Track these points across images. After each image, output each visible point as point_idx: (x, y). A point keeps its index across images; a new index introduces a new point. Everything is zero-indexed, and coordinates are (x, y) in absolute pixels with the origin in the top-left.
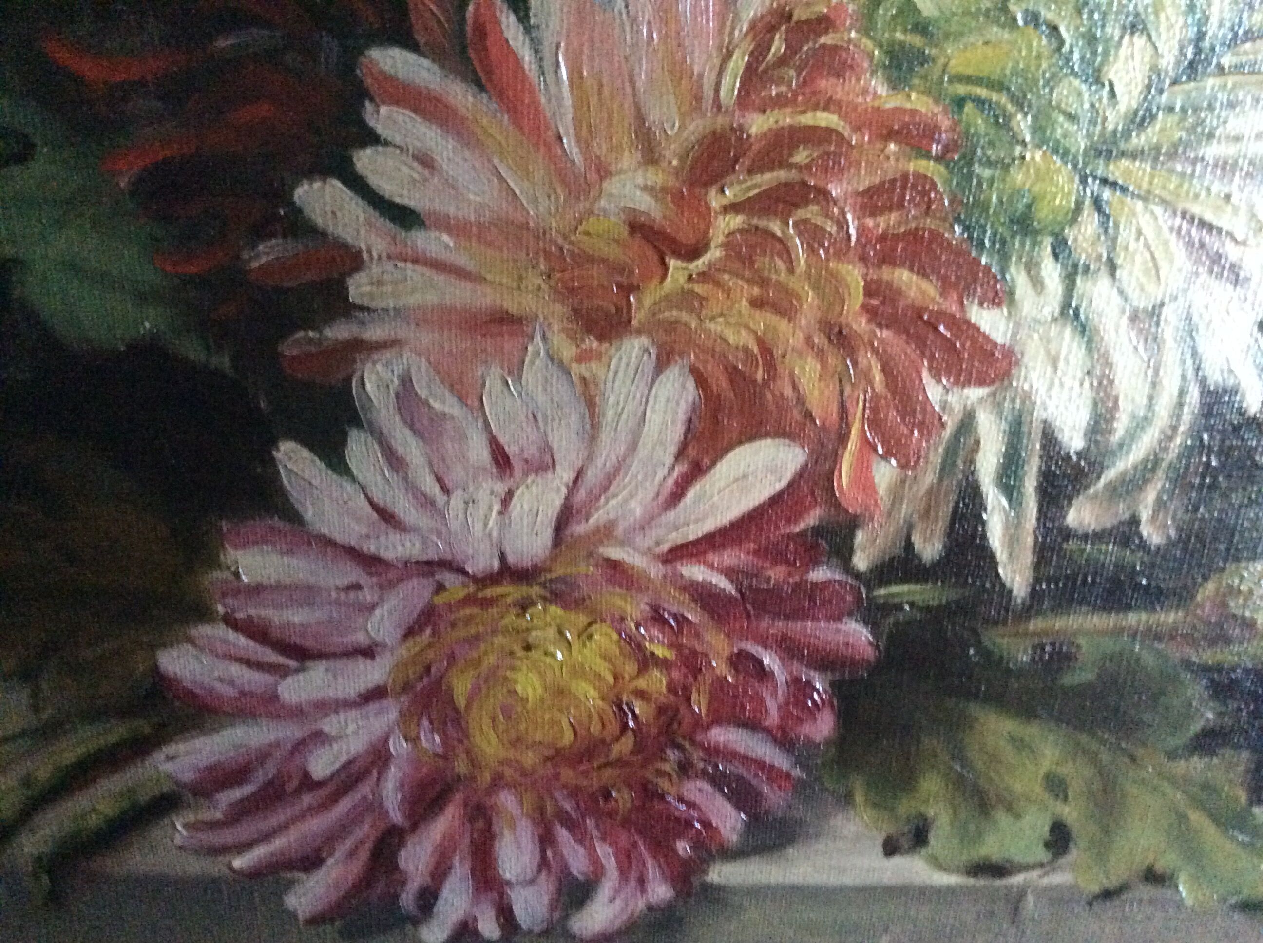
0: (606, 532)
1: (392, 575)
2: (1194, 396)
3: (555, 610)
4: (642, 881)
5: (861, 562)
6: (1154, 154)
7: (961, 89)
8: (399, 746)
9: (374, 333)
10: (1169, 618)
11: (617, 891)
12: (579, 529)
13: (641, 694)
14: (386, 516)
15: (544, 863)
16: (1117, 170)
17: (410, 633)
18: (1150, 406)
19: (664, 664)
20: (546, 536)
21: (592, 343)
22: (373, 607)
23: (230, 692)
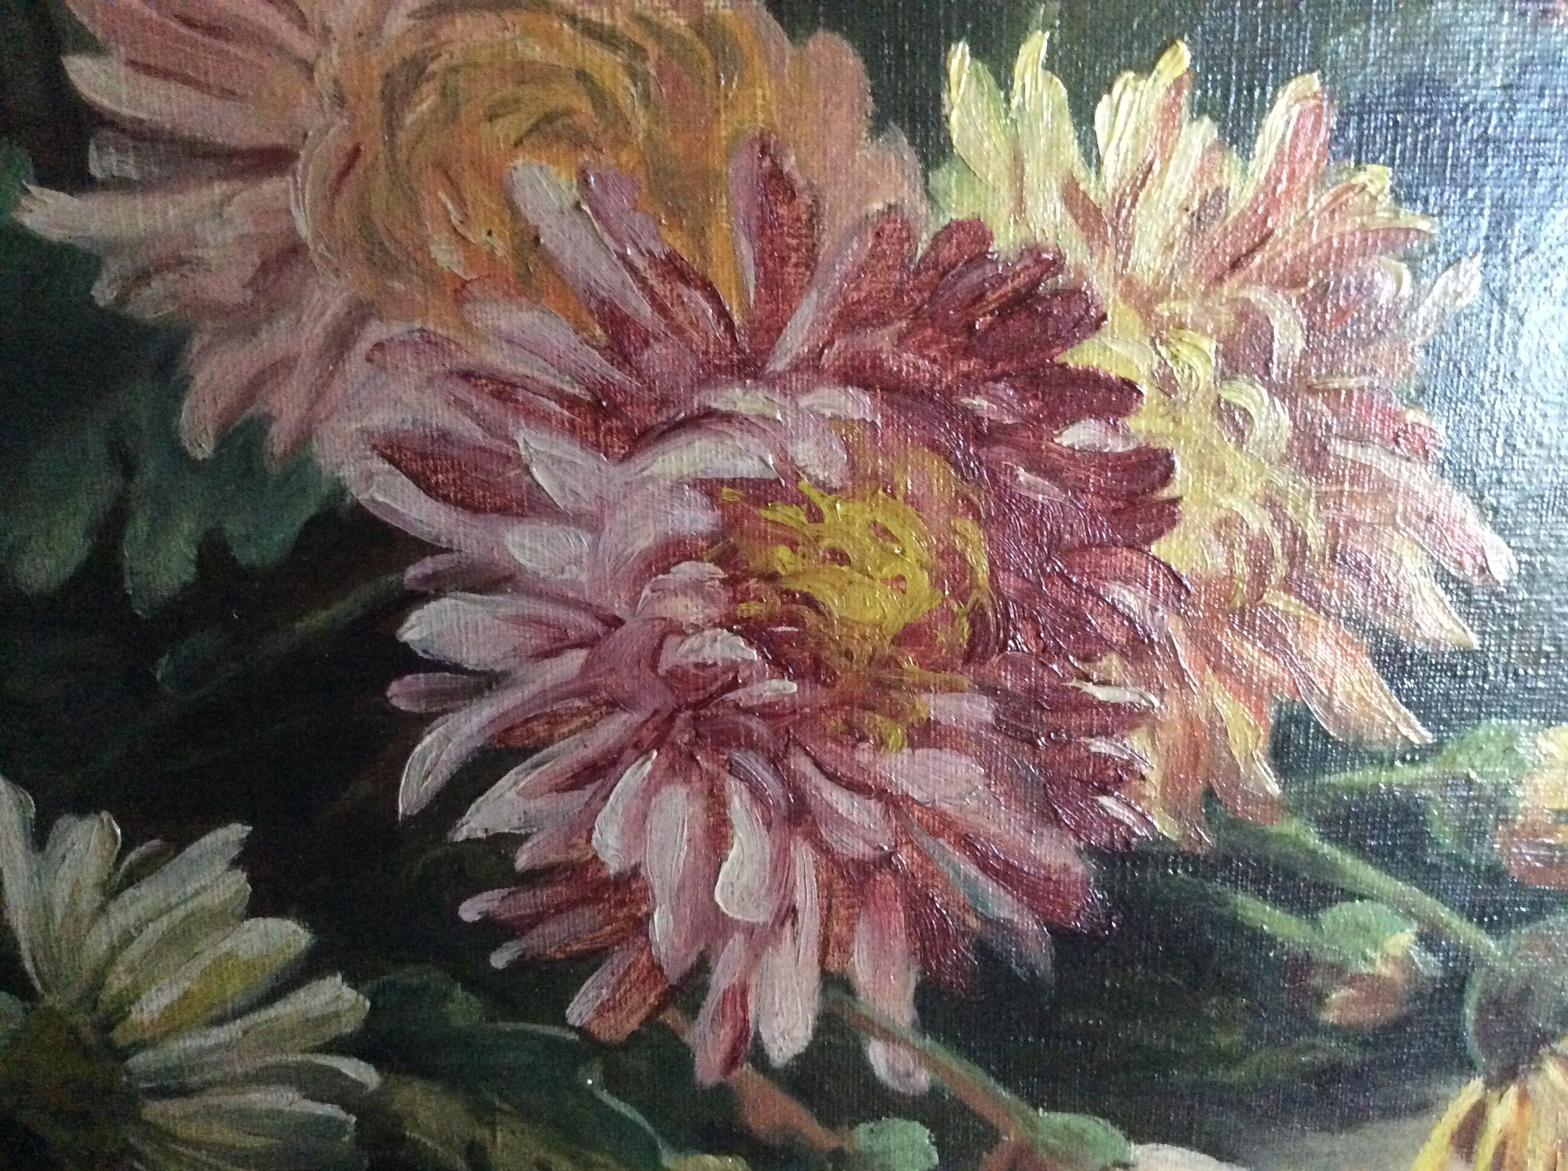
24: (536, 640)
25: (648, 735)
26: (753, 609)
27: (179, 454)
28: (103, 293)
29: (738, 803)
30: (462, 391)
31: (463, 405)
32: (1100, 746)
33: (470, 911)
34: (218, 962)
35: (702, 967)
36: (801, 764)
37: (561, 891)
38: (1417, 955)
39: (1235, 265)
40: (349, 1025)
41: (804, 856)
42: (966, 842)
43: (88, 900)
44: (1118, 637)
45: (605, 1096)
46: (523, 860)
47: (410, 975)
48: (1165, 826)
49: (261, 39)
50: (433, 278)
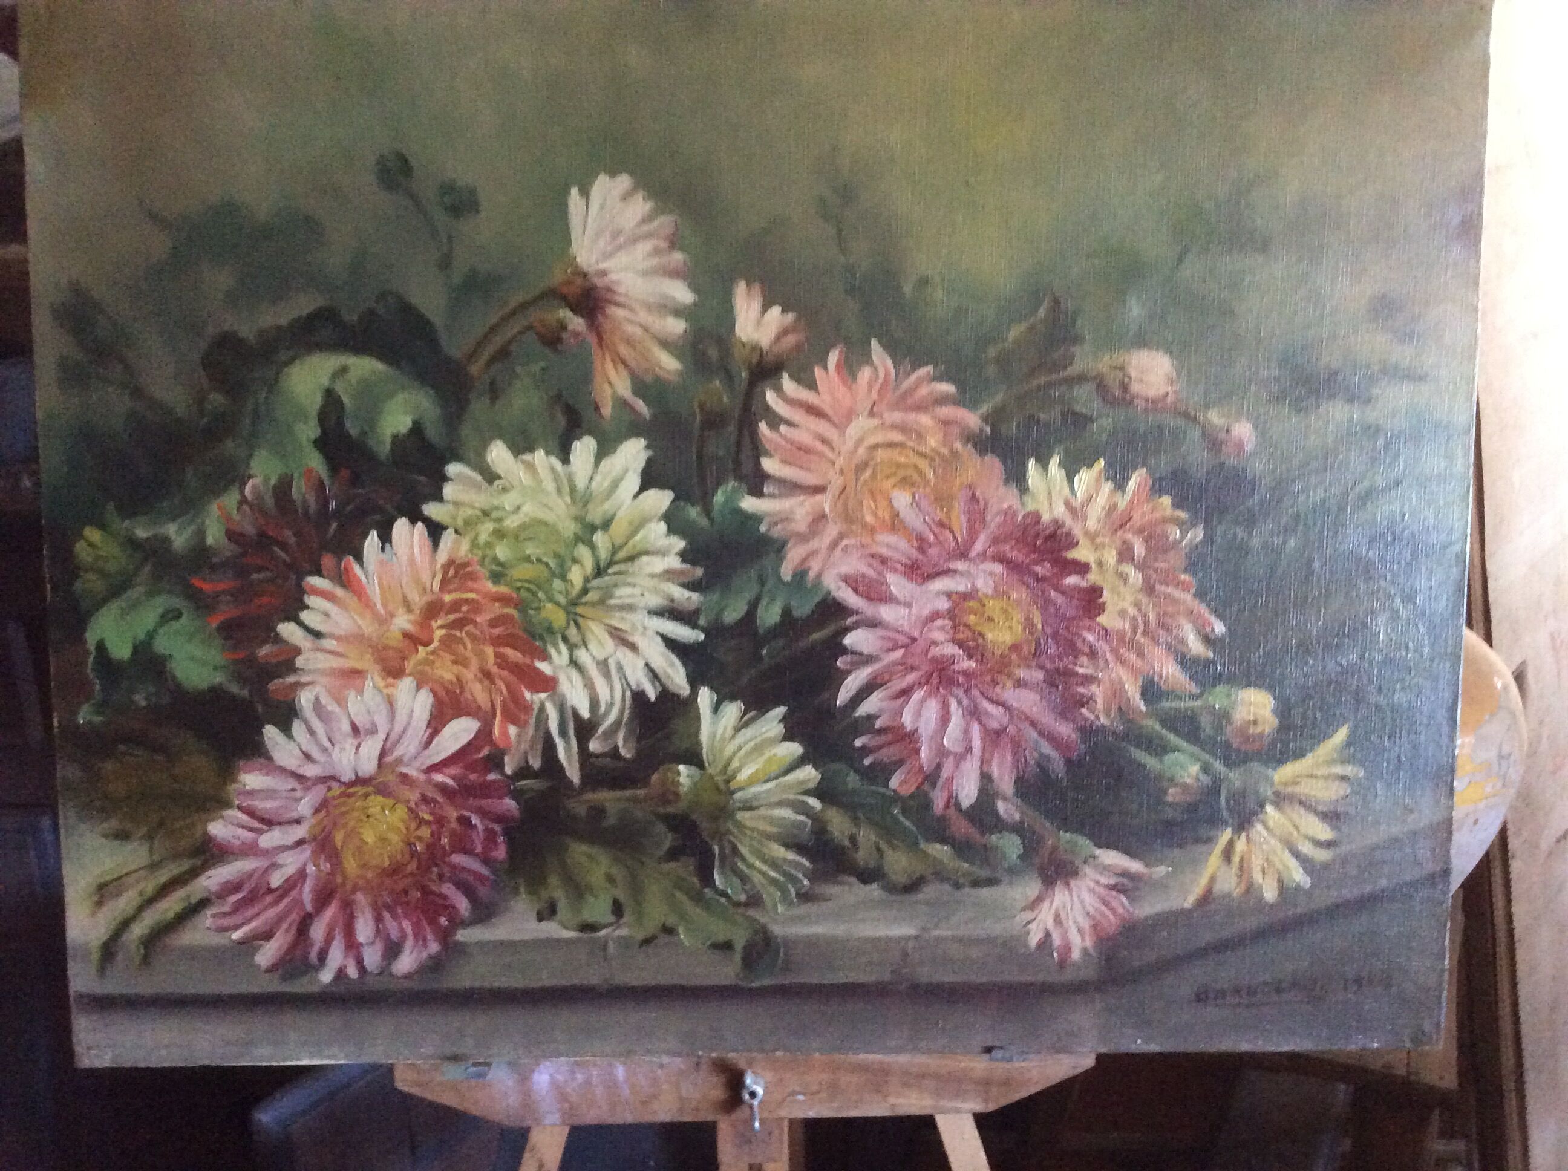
0: (399, 761)
1: (309, 784)
2: (628, 694)
3: (380, 798)
4: (425, 940)
5: (508, 770)
6: (593, 604)
7: (519, 584)
8: (311, 869)
9: (304, 679)
10: (641, 792)
11: (415, 947)
12: (389, 759)
13: (419, 838)
14: (307, 756)
15: (378, 931)
16: (579, 610)
17: (317, 811)
18: (612, 697)
19: (428, 823)
20: (375, 763)
21: (390, 680)
22: (301, 799)
23: (237, 843)
24: (890, 645)
25: (923, 680)
26: (961, 636)
27: (779, 577)
28: (763, 528)
29: (953, 705)
30: (870, 560)
31: (870, 565)
32: (1081, 690)
33: (858, 743)
34: (770, 759)
35: (939, 767)
36: (975, 692)
37: (889, 737)
38: (1202, 777)
39: (1121, 526)
40: (812, 785)
41: (976, 728)
42: (1033, 724)
43: (730, 732)
44: (1086, 650)
45: (902, 818)
46: (878, 724)
47: (835, 766)
48: (1103, 720)
49: (821, 455)
50: (865, 526)
